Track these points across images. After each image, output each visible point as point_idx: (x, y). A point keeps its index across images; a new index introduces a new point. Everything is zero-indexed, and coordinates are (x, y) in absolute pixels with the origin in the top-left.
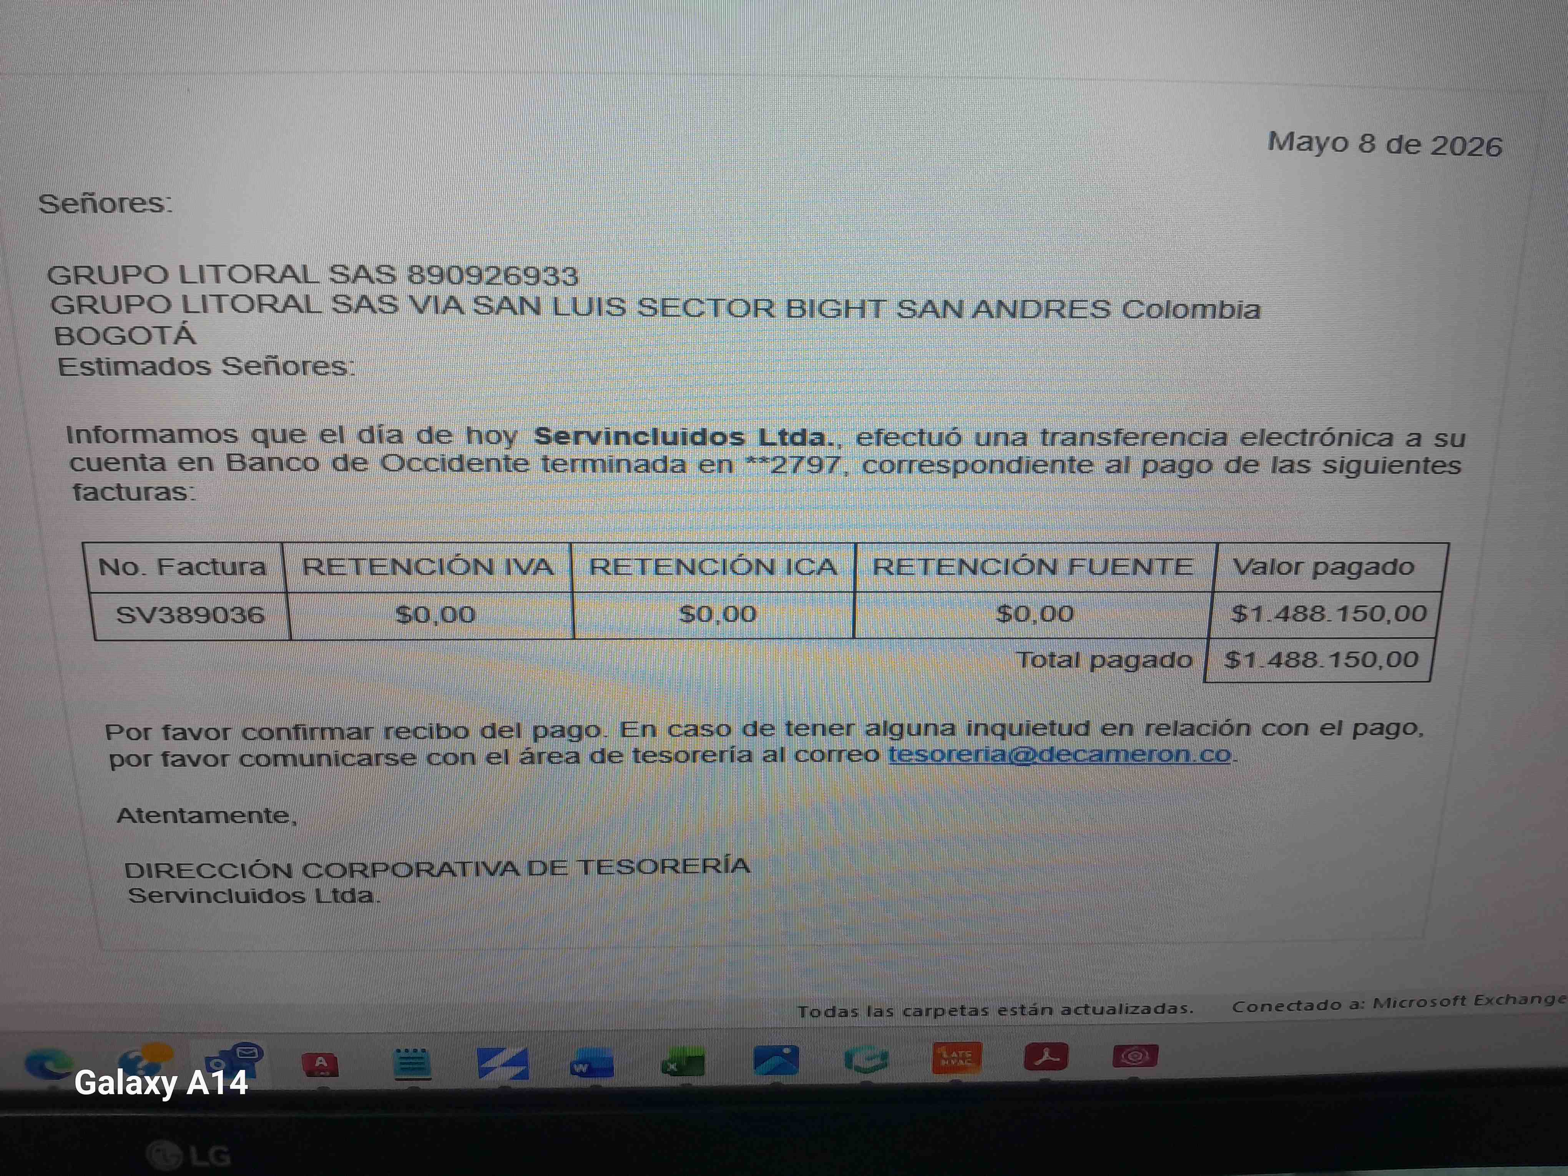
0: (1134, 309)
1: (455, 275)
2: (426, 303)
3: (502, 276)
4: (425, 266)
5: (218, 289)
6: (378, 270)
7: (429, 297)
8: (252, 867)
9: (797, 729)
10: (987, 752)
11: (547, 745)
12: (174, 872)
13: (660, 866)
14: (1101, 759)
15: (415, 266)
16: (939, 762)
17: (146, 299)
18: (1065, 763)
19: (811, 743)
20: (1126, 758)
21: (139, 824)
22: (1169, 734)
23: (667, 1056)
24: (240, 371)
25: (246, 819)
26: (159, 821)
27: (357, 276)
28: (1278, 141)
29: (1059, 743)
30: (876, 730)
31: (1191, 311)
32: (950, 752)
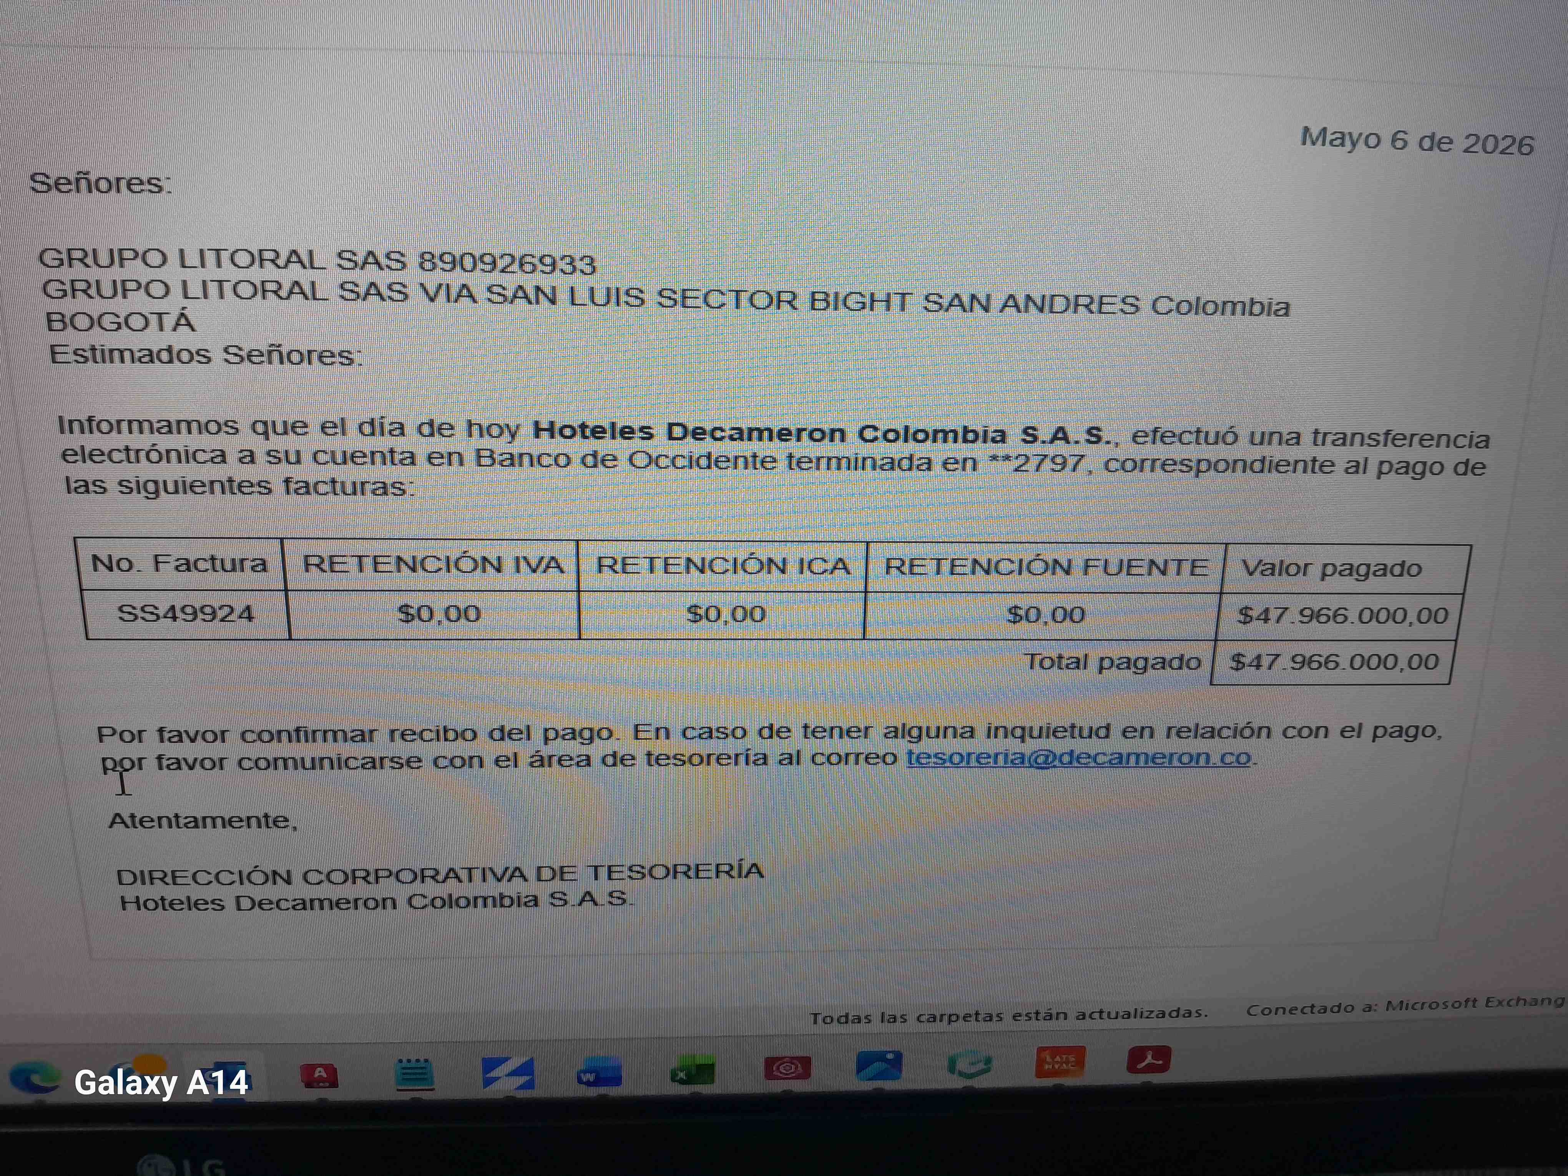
0: (1162, 306)
1: (468, 262)
2: (437, 292)
3: (517, 263)
4: (437, 254)
5: (219, 274)
6: (388, 256)
7: (440, 285)
8: (250, 874)
9: (814, 732)
10: (1006, 755)
11: (558, 747)
12: (169, 879)
13: (672, 872)
14: (1121, 763)
15: (425, 253)
16: (957, 766)
17: (143, 284)
18: (1086, 766)
19: (828, 745)
20: (1146, 762)
21: (132, 830)
22: (1190, 736)
23: (674, 1063)
24: (242, 360)
25: (244, 824)
26: (153, 826)
27: (365, 263)
28: (1311, 135)
29: (1080, 746)
30: (894, 733)
31: (1221, 308)
32: (969, 755)
